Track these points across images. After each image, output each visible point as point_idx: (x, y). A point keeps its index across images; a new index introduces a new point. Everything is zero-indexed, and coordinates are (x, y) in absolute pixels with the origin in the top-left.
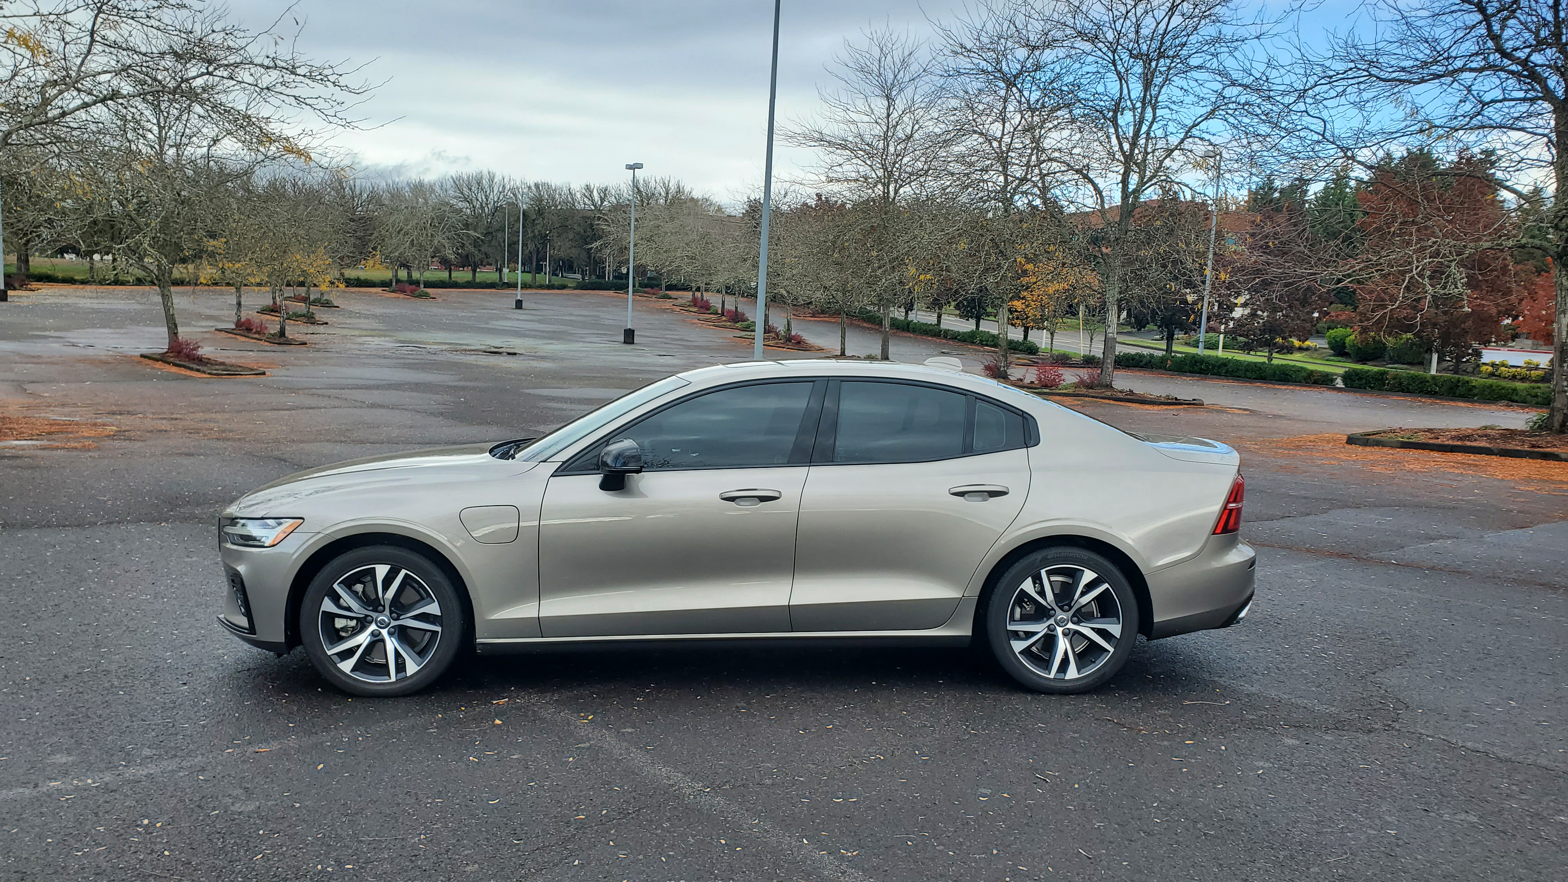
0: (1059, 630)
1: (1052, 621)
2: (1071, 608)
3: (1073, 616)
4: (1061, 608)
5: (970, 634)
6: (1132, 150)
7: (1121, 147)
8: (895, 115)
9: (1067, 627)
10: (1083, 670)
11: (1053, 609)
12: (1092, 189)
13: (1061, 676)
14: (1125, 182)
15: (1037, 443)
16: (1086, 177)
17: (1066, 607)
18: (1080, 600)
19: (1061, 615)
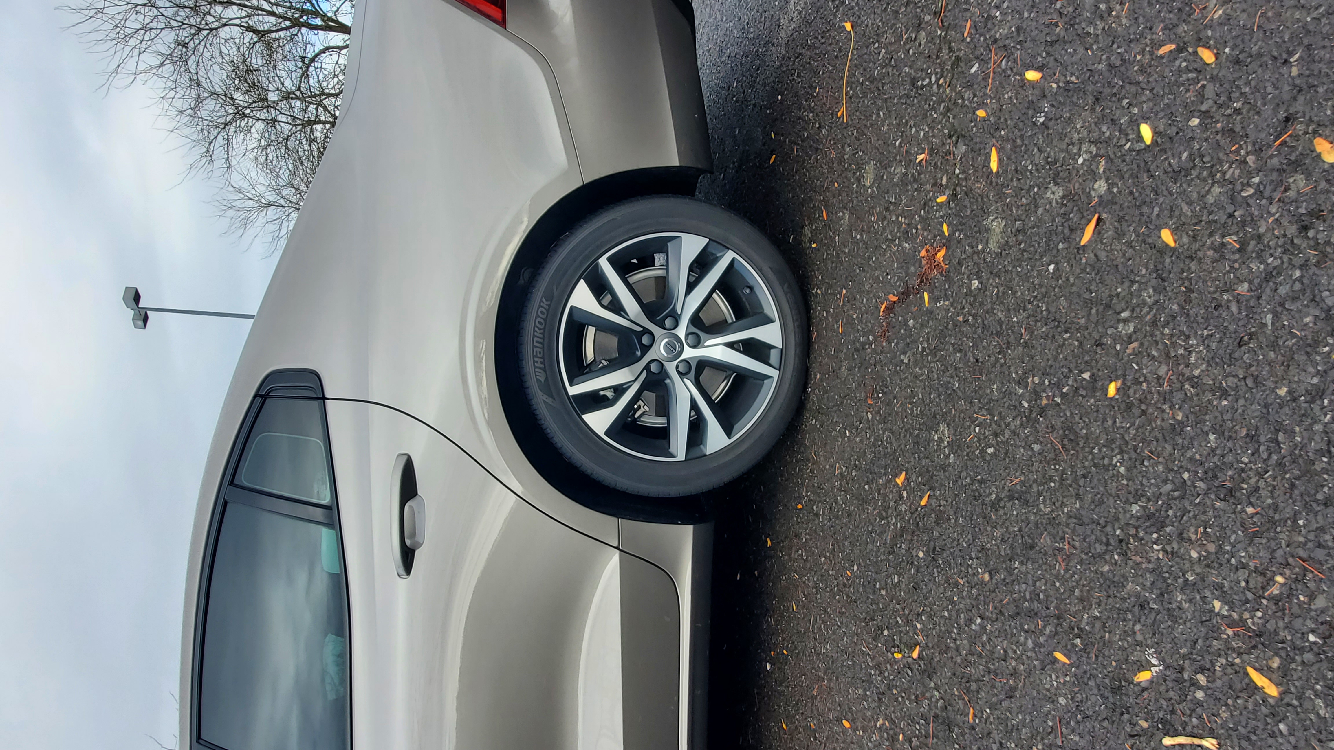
0: (689, 353)
1: (671, 368)
2: (646, 331)
3: (662, 326)
4: (646, 349)
5: (688, 530)
6: (289, 19)
7: (286, 29)
8: (282, 202)
9: (683, 338)
10: (767, 311)
11: (647, 367)
12: (323, 55)
13: (774, 356)
14: (317, 28)
15: (316, 375)
16: (312, 60)
17: (645, 340)
18: (632, 314)
19: (660, 350)
